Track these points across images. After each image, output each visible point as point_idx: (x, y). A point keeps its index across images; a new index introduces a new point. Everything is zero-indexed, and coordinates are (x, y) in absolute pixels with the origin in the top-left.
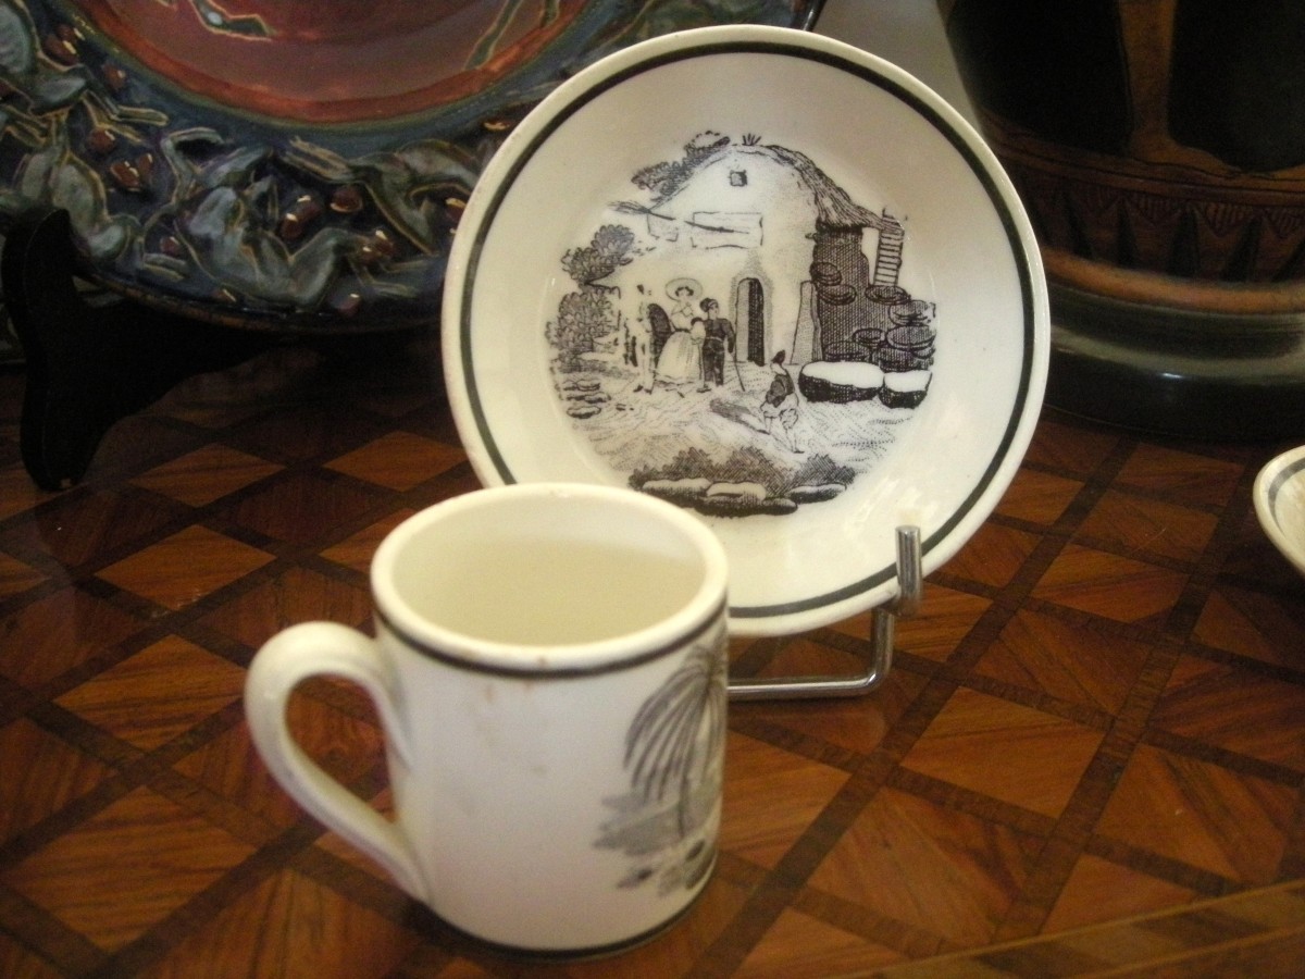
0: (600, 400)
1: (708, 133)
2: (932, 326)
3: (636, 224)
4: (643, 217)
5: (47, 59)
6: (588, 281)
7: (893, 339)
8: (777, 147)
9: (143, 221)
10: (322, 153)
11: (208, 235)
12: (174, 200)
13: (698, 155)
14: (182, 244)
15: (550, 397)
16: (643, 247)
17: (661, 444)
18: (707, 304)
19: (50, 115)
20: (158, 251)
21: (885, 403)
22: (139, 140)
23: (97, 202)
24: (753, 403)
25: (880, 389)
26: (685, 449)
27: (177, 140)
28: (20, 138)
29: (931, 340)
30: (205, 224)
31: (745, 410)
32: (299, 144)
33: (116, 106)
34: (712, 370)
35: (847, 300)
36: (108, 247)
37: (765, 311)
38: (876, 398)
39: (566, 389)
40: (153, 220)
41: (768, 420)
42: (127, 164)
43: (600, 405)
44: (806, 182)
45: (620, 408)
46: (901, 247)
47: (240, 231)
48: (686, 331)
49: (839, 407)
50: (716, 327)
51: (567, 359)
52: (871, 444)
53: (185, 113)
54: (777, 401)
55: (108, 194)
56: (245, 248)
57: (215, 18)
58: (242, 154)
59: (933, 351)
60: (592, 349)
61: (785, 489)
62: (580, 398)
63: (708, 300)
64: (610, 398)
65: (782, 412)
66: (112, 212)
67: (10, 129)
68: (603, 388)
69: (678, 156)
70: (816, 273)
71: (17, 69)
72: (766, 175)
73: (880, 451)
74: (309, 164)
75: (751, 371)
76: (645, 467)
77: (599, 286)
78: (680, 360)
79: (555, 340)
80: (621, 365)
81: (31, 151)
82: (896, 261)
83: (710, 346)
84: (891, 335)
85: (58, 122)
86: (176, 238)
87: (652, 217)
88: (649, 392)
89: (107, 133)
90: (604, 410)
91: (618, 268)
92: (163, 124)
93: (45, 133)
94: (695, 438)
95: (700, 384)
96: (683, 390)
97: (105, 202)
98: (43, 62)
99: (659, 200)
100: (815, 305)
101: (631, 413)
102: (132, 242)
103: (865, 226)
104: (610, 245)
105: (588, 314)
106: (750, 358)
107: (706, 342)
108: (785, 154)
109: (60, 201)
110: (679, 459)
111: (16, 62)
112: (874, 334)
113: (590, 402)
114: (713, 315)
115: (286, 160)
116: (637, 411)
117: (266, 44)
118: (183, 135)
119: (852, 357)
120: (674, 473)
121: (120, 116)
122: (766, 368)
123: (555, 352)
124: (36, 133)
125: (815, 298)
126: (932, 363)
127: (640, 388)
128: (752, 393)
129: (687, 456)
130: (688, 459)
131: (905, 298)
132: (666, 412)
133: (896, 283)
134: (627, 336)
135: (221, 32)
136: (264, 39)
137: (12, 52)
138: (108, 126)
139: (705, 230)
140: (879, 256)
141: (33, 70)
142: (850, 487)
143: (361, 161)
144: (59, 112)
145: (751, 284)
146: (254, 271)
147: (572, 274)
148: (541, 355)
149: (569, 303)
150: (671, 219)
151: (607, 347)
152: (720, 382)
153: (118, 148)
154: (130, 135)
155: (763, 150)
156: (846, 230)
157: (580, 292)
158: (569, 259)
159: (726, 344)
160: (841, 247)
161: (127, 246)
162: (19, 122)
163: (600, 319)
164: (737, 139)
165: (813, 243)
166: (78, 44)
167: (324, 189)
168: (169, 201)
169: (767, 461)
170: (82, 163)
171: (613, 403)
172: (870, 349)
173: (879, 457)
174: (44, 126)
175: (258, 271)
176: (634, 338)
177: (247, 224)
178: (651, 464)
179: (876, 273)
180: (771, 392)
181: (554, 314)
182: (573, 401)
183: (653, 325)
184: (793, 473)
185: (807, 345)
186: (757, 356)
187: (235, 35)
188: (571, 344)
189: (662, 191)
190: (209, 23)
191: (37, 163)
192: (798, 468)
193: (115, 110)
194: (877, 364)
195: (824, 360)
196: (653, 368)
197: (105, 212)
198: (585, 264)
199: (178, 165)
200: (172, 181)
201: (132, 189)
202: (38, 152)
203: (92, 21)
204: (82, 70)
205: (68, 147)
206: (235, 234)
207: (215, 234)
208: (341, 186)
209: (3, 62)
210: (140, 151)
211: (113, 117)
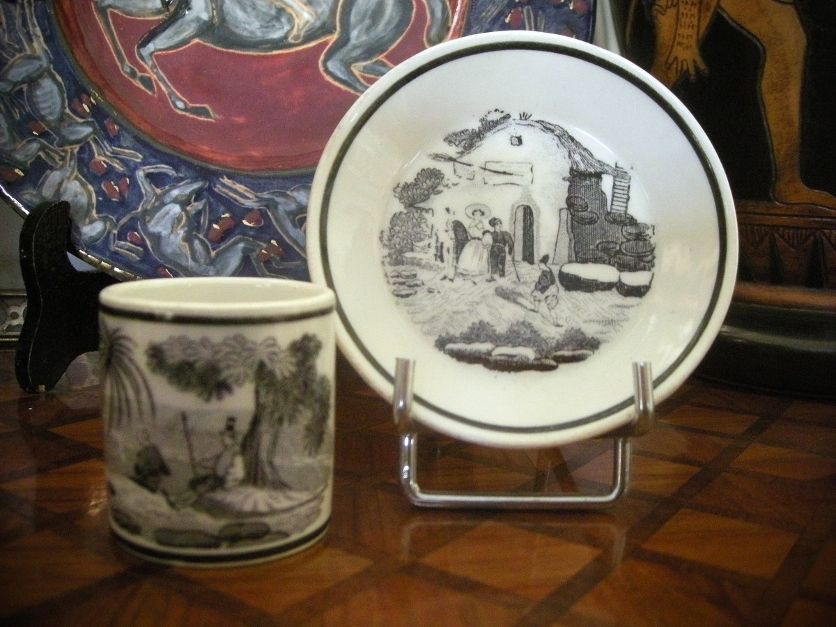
0: (417, 285)
1: (496, 110)
2: (653, 241)
3: (446, 168)
4: (451, 163)
5: (71, 114)
6: (411, 205)
7: (626, 249)
8: (543, 122)
9: (118, 221)
10: (240, 188)
11: (159, 233)
12: (140, 209)
13: (489, 126)
14: (142, 237)
15: (382, 280)
16: (450, 183)
17: (459, 317)
18: (493, 222)
19: (68, 148)
20: (126, 240)
21: (621, 293)
22: (122, 169)
23: (90, 204)
24: (526, 290)
25: (617, 283)
26: (476, 320)
27: (147, 171)
28: (46, 160)
29: (652, 250)
30: (158, 225)
31: (520, 295)
32: (226, 181)
33: (110, 146)
34: (497, 266)
35: (592, 221)
36: (94, 234)
37: (535, 228)
38: (614, 290)
39: (392, 277)
40: (124, 221)
41: (537, 303)
42: (112, 183)
43: (416, 288)
44: (562, 144)
45: (430, 291)
46: (629, 187)
47: (181, 233)
48: (479, 239)
49: (588, 295)
50: (500, 237)
51: (394, 257)
52: (611, 322)
53: (155, 154)
54: (543, 289)
55: (97, 200)
56: (183, 243)
57: (180, 105)
58: (188, 183)
59: (654, 258)
60: (412, 250)
61: (549, 352)
62: (403, 283)
63: (495, 219)
64: (423, 284)
65: (547, 297)
66: (98, 212)
67: (41, 153)
68: (419, 277)
69: (475, 125)
70: (570, 203)
71: (51, 118)
72: (533, 137)
73: (618, 327)
74: (231, 194)
75: (525, 268)
76: (447, 334)
77: (419, 208)
78: (474, 259)
79: (387, 243)
80: (433, 262)
81: (52, 169)
82: (625, 196)
83: (495, 250)
84: (623, 246)
85: (72, 153)
86: (139, 233)
87: (457, 164)
88: (452, 280)
89: (102, 163)
90: (419, 292)
91: (432, 196)
92: (139, 160)
93: (63, 158)
94: (484, 315)
95: (488, 276)
96: (476, 280)
97: (95, 206)
98: (67, 115)
99: (462, 153)
100: (569, 224)
101: (438, 295)
102: (109, 233)
103: (603, 173)
104: (428, 181)
105: (410, 226)
106: (524, 259)
107: (493, 247)
108: (548, 126)
109: (67, 198)
110: (472, 329)
111: (51, 114)
112: (611, 245)
113: (410, 286)
114: (498, 229)
115: (216, 190)
116: (442, 293)
118: (150, 169)
119: (596, 261)
120: (467, 339)
121: (112, 153)
122: (535, 266)
123: (386, 252)
124: (57, 158)
125: (569, 220)
126: (653, 266)
127: (445, 278)
128: (525, 283)
129: (477, 326)
130: (479, 329)
131: (633, 222)
132: (463, 295)
133: (626, 211)
134: (437, 241)
135: (184, 113)
136: (209, 120)
137: (50, 107)
138: (103, 159)
139: (493, 173)
140: (614, 193)
141: (61, 119)
142: (597, 352)
143: (266, 195)
144: (73, 146)
145: (525, 209)
146: (187, 259)
147: (400, 199)
148: (377, 252)
149: (397, 218)
150: (470, 165)
151: (423, 248)
152: (503, 274)
153: (109, 173)
154: (118, 166)
155: (533, 123)
156: (590, 175)
157: (405, 211)
158: (399, 190)
159: (507, 249)
160: (588, 187)
161: (105, 235)
162: (47, 150)
163: (419, 230)
164: (515, 116)
165: (568, 184)
166: (92, 107)
167: (239, 211)
168: (138, 209)
169: (536, 332)
170: (84, 180)
171: (426, 287)
172: (607, 255)
173: (617, 331)
174: (63, 154)
175: (190, 259)
176: (442, 243)
177: (186, 229)
178: (452, 331)
179: (612, 204)
180: (539, 282)
181: (387, 226)
182: (397, 285)
183: (456, 234)
184: (555, 341)
185: (564, 250)
186: (529, 257)
187: (191, 116)
188: (398, 246)
189: (464, 147)
190: (176, 106)
191: (54, 177)
192: (558, 337)
193: (109, 148)
194: (613, 265)
195: (577, 261)
196: (455, 264)
197: (94, 212)
198: (410, 193)
199: (145, 187)
200: (141, 196)
201: (114, 200)
202: (56, 170)
203: (102, 94)
204: (92, 122)
205: (76, 169)
206: (178, 234)
207: (164, 233)
208: (249, 210)
209: (43, 113)
210: (123, 176)
211: (108, 153)
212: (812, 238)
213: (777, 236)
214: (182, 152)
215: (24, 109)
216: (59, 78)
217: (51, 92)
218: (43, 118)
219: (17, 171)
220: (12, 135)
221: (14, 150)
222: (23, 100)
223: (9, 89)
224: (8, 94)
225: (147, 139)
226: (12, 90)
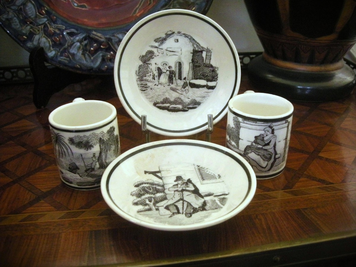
0: (147, 87)
1: (170, 31)
2: (217, 72)
3: (155, 50)
4: (156, 49)
5: (39, 15)
6: (144, 62)
7: (209, 75)
8: (185, 34)
9: (60, 50)
10: (99, 35)
13: (168, 36)
14: (68, 55)
15: (137, 86)
16: (156, 55)
17: (160, 96)
18: (170, 67)
20: (63, 56)
21: (207, 88)
22: (59, 32)
23: (50, 46)
24: (179, 88)
25: (206, 85)
26: (165, 97)
27: (67, 32)
28: (33, 32)
29: (217, 75)
30: (73, 51)
31: (178, 90)
32: (94, 33)
33: (54, 24)
34: (171, 81)
35: (199, 66)
36: (52, 55)
37: (182, 69)
38: (205, 87)
39: (140, 85)
40: (61, 50)
41: (182, 92)
42: (56, 37)
43: (147, 88)
44: (191, 41)
45: (151, 89)
46: (211, 55)
47: (81, 52)
48: (165, 73)
49: (197, 89)
50: (171, 72)
51: (140, 79)
52: (204, 97)
53: (69, 26)
54: (184, 88)
55: (52, 44)
56: (82, 56)
57: (76, 5)
58: (81, 35)
59: (218, 77)
60: (145, 76)
61: (186, 106)
62: (143, 87)
63: (170, 66)
64: (149, 87)
65: (185, 90)
66: (53, 48)
67: (31, 30)
68: (148, 85)
69: (164, 36)
70: (193, 61)
71: (32, 17)
72: (182, 39)
73: (206, 98)
74: (96, 37)
75: (179, 81)
76: (157, 101)
77: (147, 63)
78: (164, 79)
79: (138, 74)
80: (152, 80)
81: (36, 34)
82: (210, 58)
83: (170, 76)
84: (208, 74)
85: (41, 28)
86: (67, 53)
87: (158, 49)
88: (157, 85)
89: (52, 30)
90: (148, 89)
91: (151, 59)
92: (64, 28)
93: (39, 31)
94: (167, 95)
95: (168, 84)
96: (165, 85)
97: (51, 45)
98: (38, 15)
99: (160, 45)
100: (192, 67)
101: (154, 90)
102: (57, 54)
103: (203, 51)
104: (149, 55)
105: (145, 69)
106: (179, 79)
107: (169, 75)
108: (186, 35)
109: (42, 45)
110: (164, 100)
111: (32, 15)
112: (205, 74)
113: (145, 88)
114: (171, 69)
115: (91, 36)
116: (155, 89)
117: (87, 10)
119: (200, 79)
120: (162, 103)
121: (55, 27)
122: (182, 81)
123: (138, 77)
124: (37, 30)
125: (192, 66)
126: (217, 80)
127: (155, 85)
128: (179, 86)
129: (165, 99)
130: (166, 100)
131: (212, 66)
132: (161, 90)
133: (210, 63)
134: (153, 74)
135: (77, 8)
137: (31, 13)
138: (52, 29)
139: (169, 52)
140: (206, 57)
141: (36, 16)
142: (200, 106)
143: (108, 36)
144: (42, 26)
145: (179, 63)
147: (141, 61)
148: (135, 77)
149: (141, 67)
150: (162, 49)
151: (149, 76)
152: (172, 84)
153: (54, 34)
154: (57, 31)
155: (182, 35)
156: (199, 52)
157: (143, 64)
158: (141, 58)
159: (174, 76)
160: (198, 55)
162: (33, 28)
163: (147, 70)
164: (176, 32)
165: (192, 54)
166: (46, 11)
167: (99, 43)
168: (65, 45)
169: (182, 100)
170: (47, 37)
171: (150, 88)
172: (203, 77)
173: (206, 100)
174: (38, 29)
175: (85, 61)
176: (154, 74)
177: (82, 50)
178: (158, 101)
179: (206, 61)
180: (183, 86)
181: (137, 69)
182: (141, 87)
183: (158, 71)
184: (188, 103)
185: (191, 76)
186: (180, 78)
187: (80, 8)
188: (141, 75)
189: (160, 43)
190: (74, 6)
191: (37, 37)
192: (189, 102)
193: (54, 25)
194: (205, 80)
195: (194, 79)
196: (158, 80)
197: (51, 48)
198: (144, 58)
199: (67, 37)
200: (66, 41)
201: (57, 43)
202: (37, 35)
203: (49, 6)
204: (46, 17)
205: (43, 33)
206: (80, 53)
207: (75, 53)
208: (103, 42)
209: (30, 15)
210: (59, 34)
211: (53, 27)
214: (78, 24)
215: (23, 15)
216: (33, 2)
217: (31, 8)
218: (30, 17)
219: (24, 37)
220: (20, 24)
221: (22, 30)
222: (22, 11)
223: (17, 8)
224: (17, 10)
225: (66, 20)
226: (18, 9)
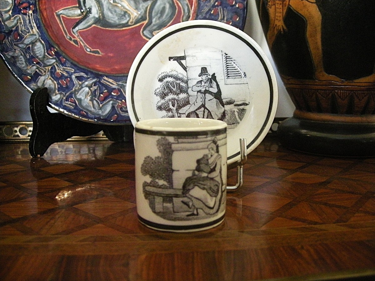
5: (48, 55)
9: (65, 94)
10: (111, 80)
11: (81, 98)
12: (74, 89)
14: (74, 100)
19: (47, 68)
20: (68, 101)
22: (66, 75)
23: (55, 89)
27: (76, 75)
28: (39, 72)
32: (105, 78)
33: (62, 67)
36: (57, 99)
42: (63, 80)
47: (89, 98)
53: (78, 69)
55: (58, 87)
57: (88, 50)
66: (58, 91)
67: (37, 70)
71: (40, 57)
74: (107, 83)
81: (41, 76)
85: (48, 70)
86: (73, 98)
89: (59, 73)
92: (73, 71)
93: (45, 72)
97: (57, 89)
98: (46, 55)
102: (62, 98)
109: (46, 86)
111: (40, 55)
115: (102, 82)
117: (100, 56)
118: (77, 75)
121: (63, 69)
124: (43, 71)
135: (90, 53)
136: (99, 55)
137: (40, 53)
138: (60, 71)
141: (44, 57)
143: (120, 83)
144: (49, 67)
146: (91, 107)
153: (62, 76)
154: (65, 74)
161: (61, 99)
162: (39, 69)
166: (55, 52)
167: (111, 90)
168: (72, 89)
170: (53, 79)
174: (45, 70)
175: (92, 108)
177: (91, 96)
187: (93, 54)
191: (42, 78)
197: (57, 91)
199: (75, 81)
201: (64, 86)
202: (42, 76)
203: (59, 47)
204: (55, 58)
205: (50, 75)
206: (88, 98)
207: (83, 98)
208: (115, 89)
209: (37, 55)
210: (67, 77)
211: (61, 69)
212: (331, 94)
213: (318, 93)
214: (88, 68)
215: (31, 54)
216: (43, 42)
217: (40, 47)
218: (37, 57)
219: (28, 77)
220: (26, 64)
221: (27, 69)
222: (30, 50)
223: (25, 47)
224: (24, 49)
225: (76, 63)
226: (26, 47)
